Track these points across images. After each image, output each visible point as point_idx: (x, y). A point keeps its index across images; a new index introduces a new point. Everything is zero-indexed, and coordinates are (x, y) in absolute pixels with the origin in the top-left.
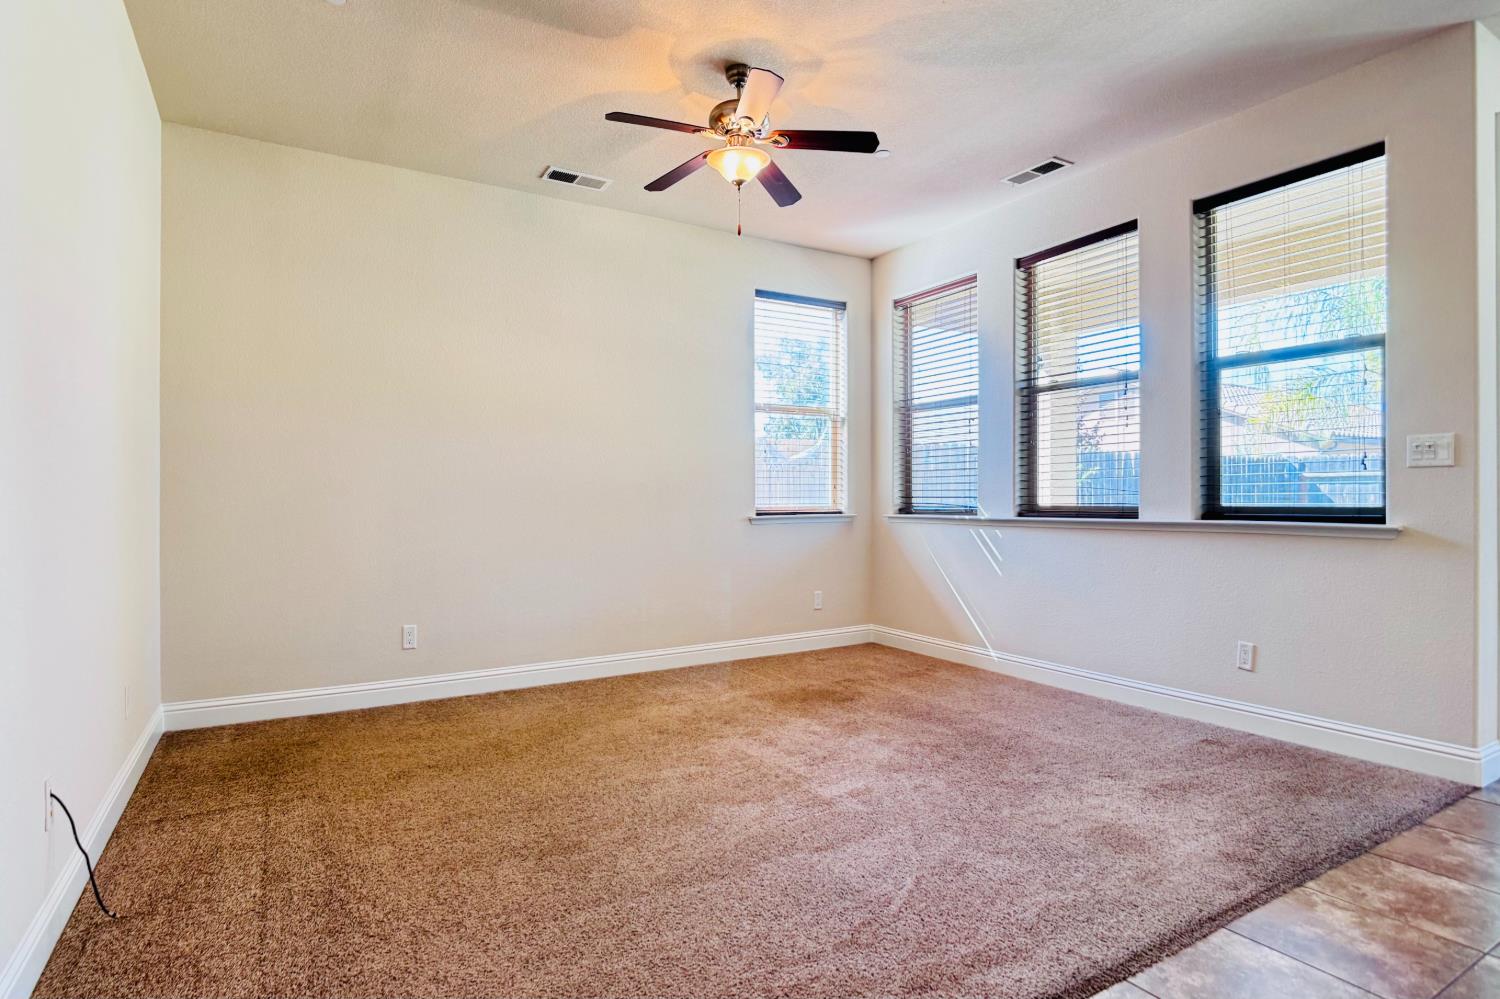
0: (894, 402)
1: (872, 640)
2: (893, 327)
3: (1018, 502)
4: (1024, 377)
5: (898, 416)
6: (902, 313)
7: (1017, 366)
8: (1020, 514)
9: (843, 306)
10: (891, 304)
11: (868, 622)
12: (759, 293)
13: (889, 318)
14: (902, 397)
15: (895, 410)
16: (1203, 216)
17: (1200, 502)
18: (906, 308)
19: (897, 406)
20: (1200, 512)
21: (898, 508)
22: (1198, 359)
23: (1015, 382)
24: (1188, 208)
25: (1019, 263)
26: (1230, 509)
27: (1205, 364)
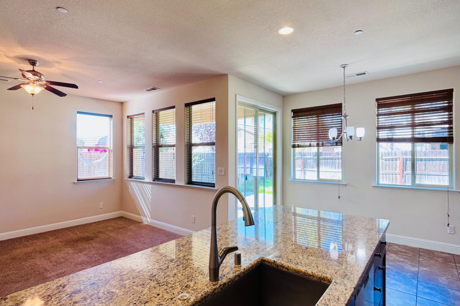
0: (127, 146)
1: (121, 216)
2: (127, 123)
3: (153, 177)
4: (155, 143)
5: (128, 150)
6: (130, 120)
7: (153, 140)
8: (154, 180)
9: (111, 116)
10: (126, 117)
11: (120, 210)
12: (78, 112)
13: (126, 122)
14: (130, 144)
15: (127, 148)
16: (188, 107)
17: (187, 180)
18: (131, 118)
19: (128, 147)
20: (187, 183)
21: (128, 176)
22: (186, 144)
23: (152, 144)
24: (184, 105)
25: (153, 111)
26: (194, 182)
27: (189, 145)
